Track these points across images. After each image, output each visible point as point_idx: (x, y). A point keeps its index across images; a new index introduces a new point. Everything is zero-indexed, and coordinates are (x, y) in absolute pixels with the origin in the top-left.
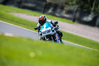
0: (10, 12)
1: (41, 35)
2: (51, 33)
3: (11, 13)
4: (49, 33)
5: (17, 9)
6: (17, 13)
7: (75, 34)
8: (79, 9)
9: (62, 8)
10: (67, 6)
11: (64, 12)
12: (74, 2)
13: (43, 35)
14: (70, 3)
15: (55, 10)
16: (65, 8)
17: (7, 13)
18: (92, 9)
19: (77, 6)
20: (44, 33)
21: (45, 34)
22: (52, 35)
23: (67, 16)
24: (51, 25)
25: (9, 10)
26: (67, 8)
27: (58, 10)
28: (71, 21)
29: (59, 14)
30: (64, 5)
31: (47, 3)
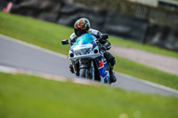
1: (72, 55)
2: (92, 54)
4: (87, 55)
13: (75, 56)
20: (78, 53)
21: (79, 56)
22: (93, 60)
24: (95, 40)
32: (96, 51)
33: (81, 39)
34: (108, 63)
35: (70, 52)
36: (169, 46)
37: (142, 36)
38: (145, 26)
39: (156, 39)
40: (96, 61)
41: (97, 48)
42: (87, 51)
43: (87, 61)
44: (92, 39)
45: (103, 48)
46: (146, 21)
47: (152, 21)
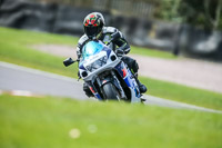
1: (85, 74)
2: (109, 63)
4: (104, 66)
8: (186, 26)
12: (174, 11)
13: (89, 74)
14: (165, 13)
18: (216, 23)
20: (91, 68)
21: (95, 71)
26: (159, 25)
27: (140, 32)
28: (170, 54)
29: (142, 39)
32: (113, 58)
35: (81, 71)
42: (103, 61)
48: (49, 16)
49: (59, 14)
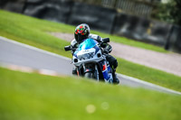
0: (50, 32)
1: (76, 61)
2: (95, 58)
3: (53, 34)
4: (91, 59)
5: (63, 26)
6: (64, 33)
7: (168, 71)
8: (177, 26)
9: (146, 25)
10: (155, 21)
11: (149, 31)
12: (168, 14)
13: (79, 61)
14: (160, 15)
15: (132, 28)
16: (151, 25)
17: (44, 33)
19: (172, 21)
20: (81, 58)
21: (83, 61)
23: (154, 38)
25: (49, 28)
26: (155, 24)
27: (139, 28)
28: (162, 49)
29: (141, 34)
30: (149, 18)
31: (119, 15)
32: (99, 55)
33: (84, 44)
34: (111, 66)
35: (74, 58)
36: (137, 36)
37: (110, 26)
38: (112, 16)
39: (124, 30)
40: (100, 65)
41: (100, 52)
42: (91, 55)
43: (91, 65)
44: (94, 44)
45: (105, 52)
46: (114, 11)
47: (119, 11)
48: (67, 10)
49: (75, 9)
